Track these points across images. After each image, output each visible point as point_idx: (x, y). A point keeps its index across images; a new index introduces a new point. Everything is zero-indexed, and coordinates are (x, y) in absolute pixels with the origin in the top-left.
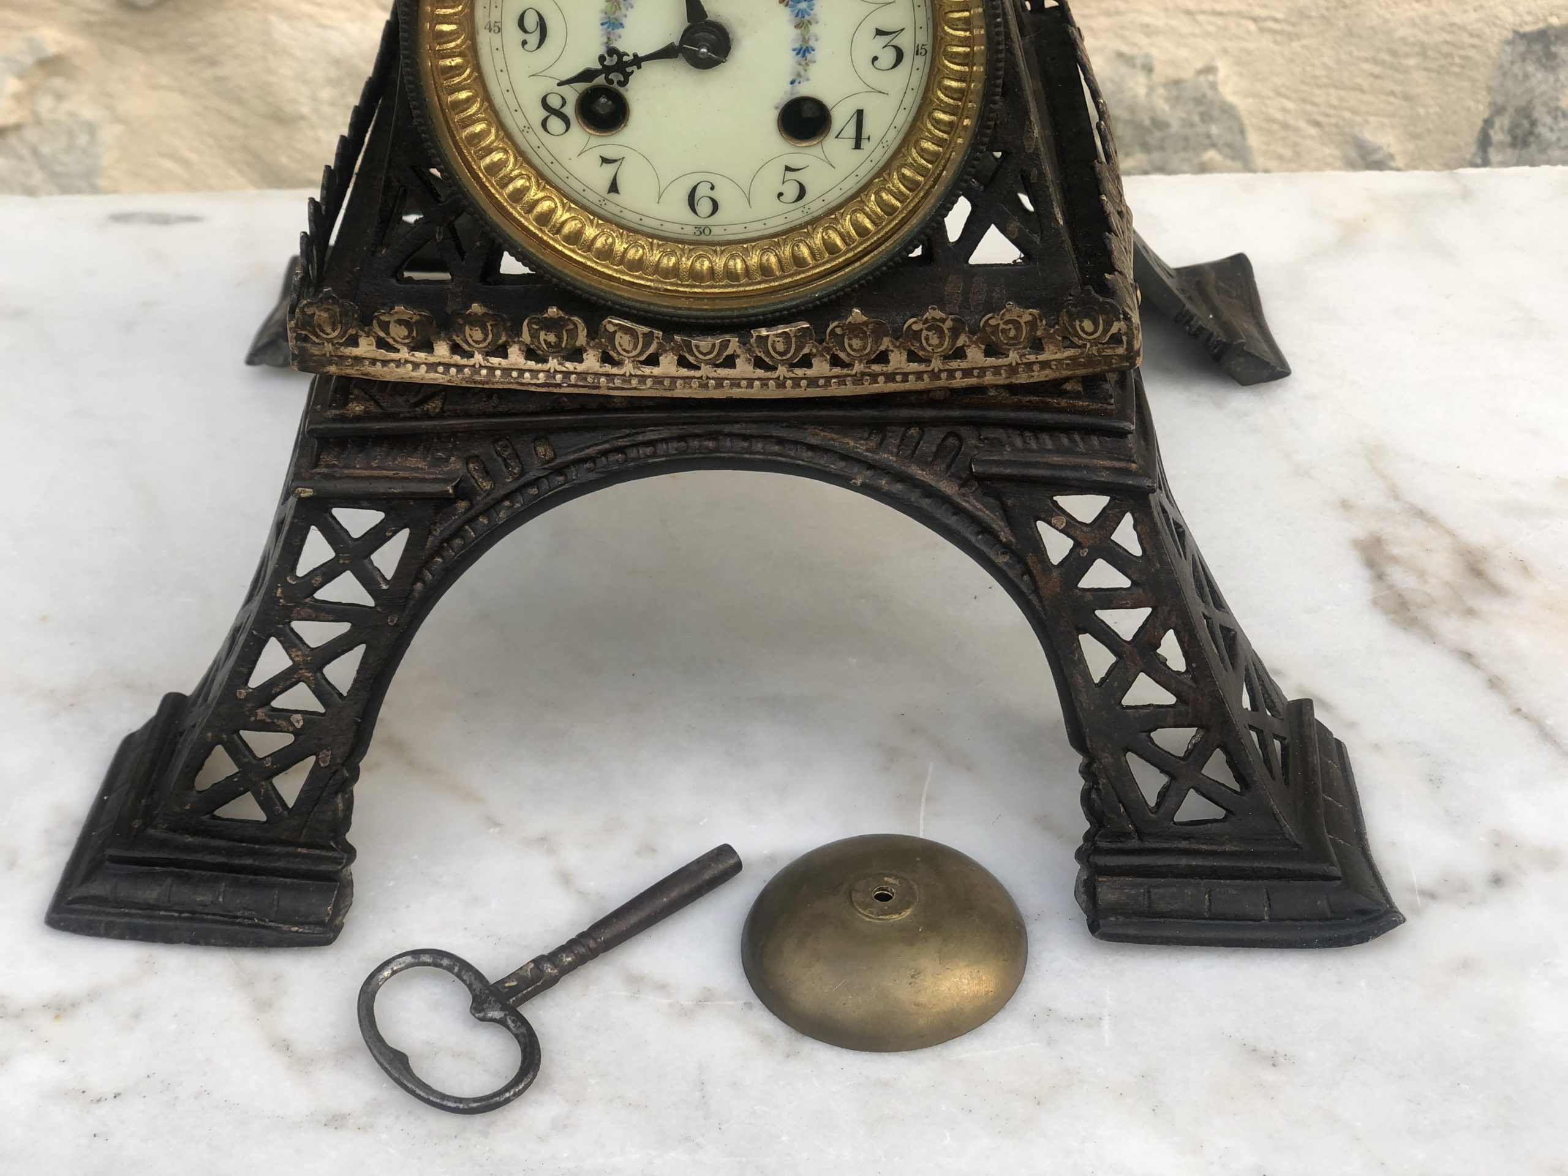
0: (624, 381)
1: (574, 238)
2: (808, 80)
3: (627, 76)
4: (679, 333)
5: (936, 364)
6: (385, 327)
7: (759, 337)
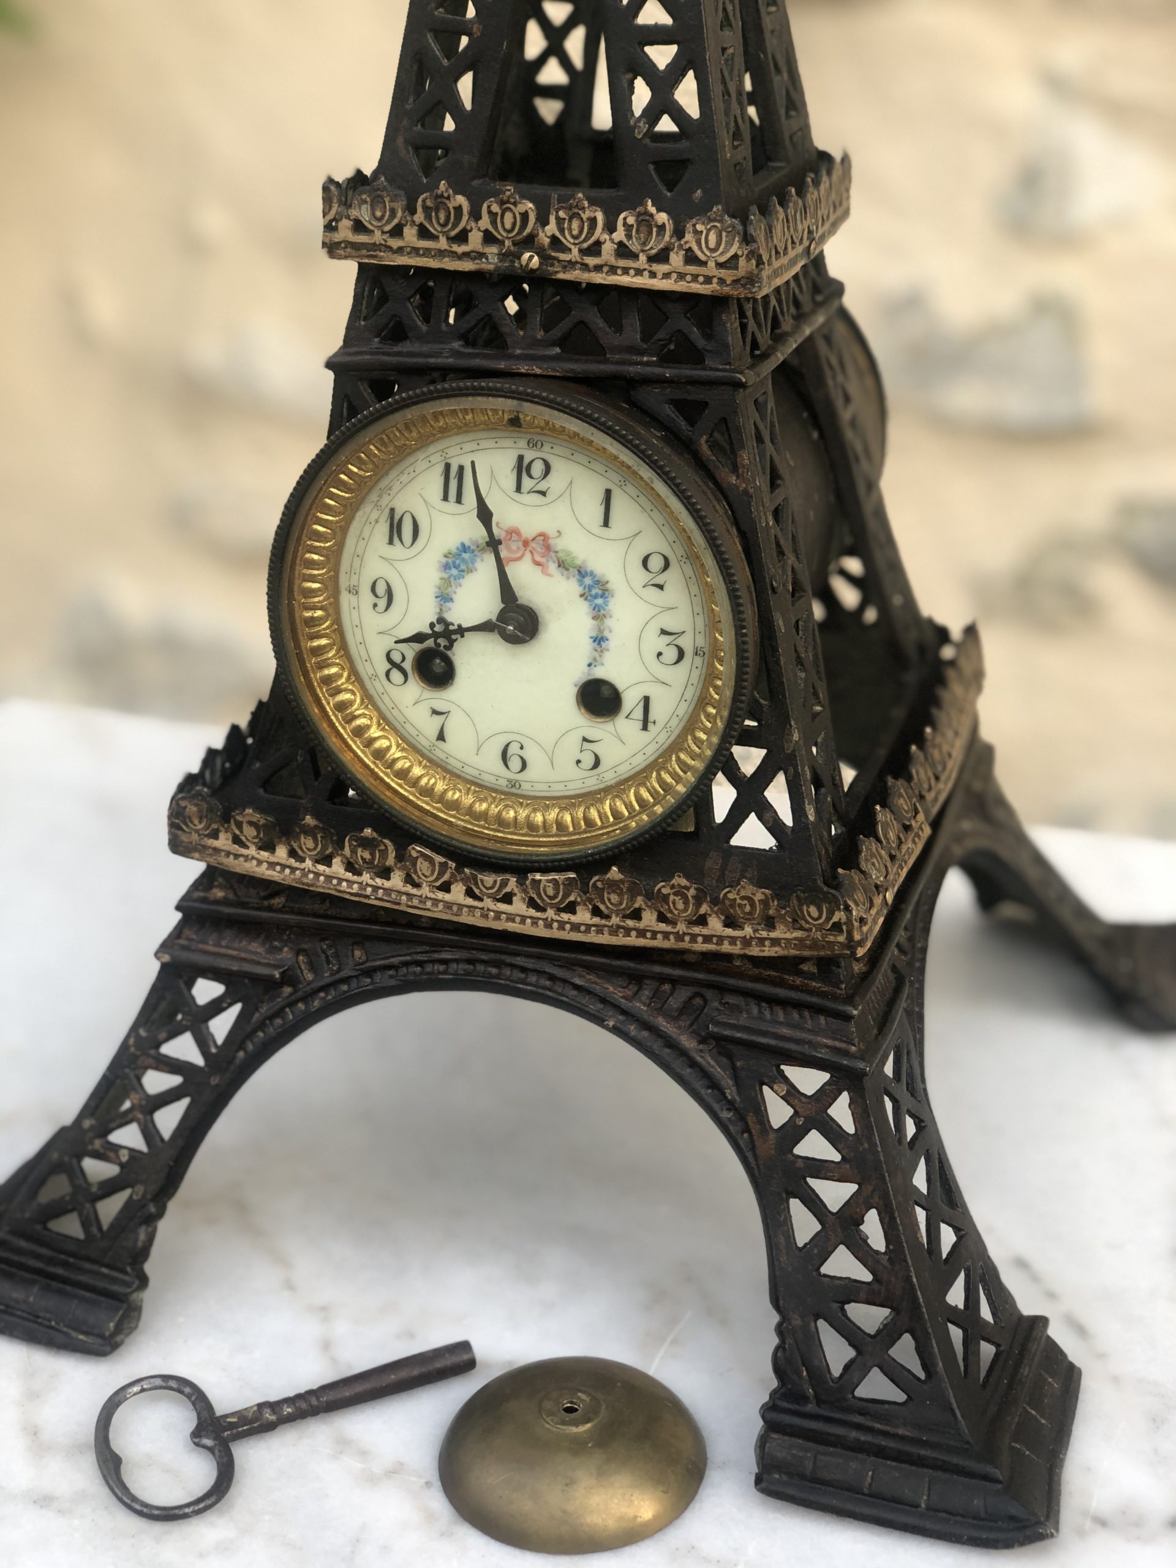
0: (421, 902)
1: (403, 774)
2: (602, 664)
3: (451, 644)
4: (468, 867)
5: (681, 927)
6: (239, 825)
7: (534, 880)
